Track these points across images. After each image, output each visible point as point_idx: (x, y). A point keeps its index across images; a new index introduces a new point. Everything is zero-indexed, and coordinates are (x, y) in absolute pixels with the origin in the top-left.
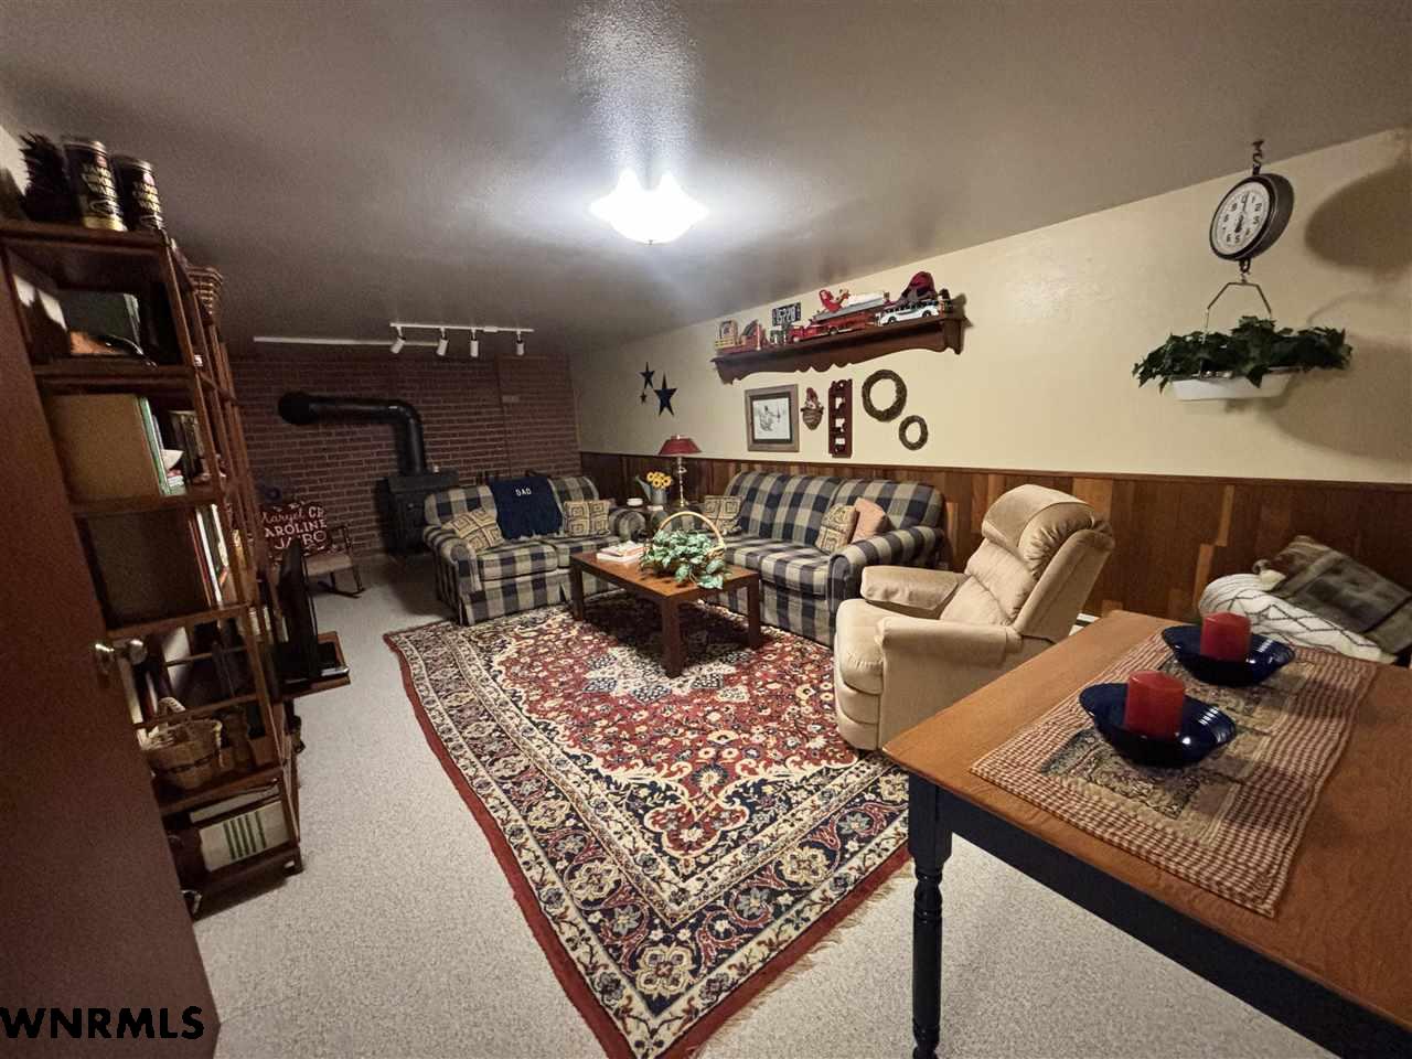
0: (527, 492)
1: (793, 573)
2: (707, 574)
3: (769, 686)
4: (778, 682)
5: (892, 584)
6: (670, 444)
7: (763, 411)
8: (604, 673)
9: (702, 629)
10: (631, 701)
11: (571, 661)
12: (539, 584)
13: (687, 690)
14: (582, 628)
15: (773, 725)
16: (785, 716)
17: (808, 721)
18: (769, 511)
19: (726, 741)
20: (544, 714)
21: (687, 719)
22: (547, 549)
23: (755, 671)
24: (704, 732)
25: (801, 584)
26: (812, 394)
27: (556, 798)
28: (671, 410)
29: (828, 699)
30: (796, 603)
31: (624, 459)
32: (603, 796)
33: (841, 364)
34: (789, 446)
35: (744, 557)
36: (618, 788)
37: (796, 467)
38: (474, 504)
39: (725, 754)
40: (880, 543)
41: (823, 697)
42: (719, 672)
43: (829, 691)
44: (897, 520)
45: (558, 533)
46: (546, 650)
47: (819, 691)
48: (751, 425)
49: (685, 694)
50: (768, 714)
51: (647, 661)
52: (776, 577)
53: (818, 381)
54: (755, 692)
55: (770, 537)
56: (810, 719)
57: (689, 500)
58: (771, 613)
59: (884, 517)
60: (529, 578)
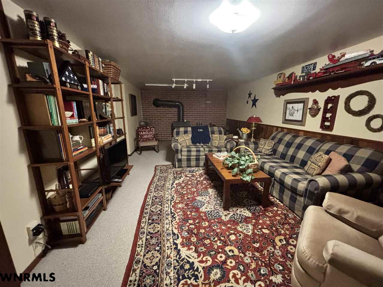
0: (201, 130)
1: (288, 180)
2: (246, 174)
3: (263, 230)
4: (269, 230)
5: (345, 207)
6: (251, 118)
7: (291, 108)
8: (203, 198)
9: (246, 191)
10: (205, 216)
11: (195, 190)
12: (198, 160)
13: (228, 218)
14: (205, 177)
15: (257, 254)
16: (265, 252)
17: (277, 261)
18: (286, 148)
19: (232, 254)
20: (176, 209)
21: (221, 234)
22: (202, 149)
23: (260, 219)
24: (225, 244)
25: (291, 186)
26: (315, 102)
27: (158, 251)
28: (256, 107)
29: (291, 251)
30: (287, 194)
31: (239, 122)
32: (172, 260)
33: (334, 88)
34: (300, 123)
35: (268, 167)
36: (180, 258)
37: (302, 132)
38: (186, 132)
39: (229, 261)
40: (342, 179)
41: (289, 248)
42: (244, 214)
43: (293, 245)
44: (356, 167)
45: (208, 144)
46: (191, 183)
47: (288, 244)
48: (285, 113)
49: (226, 220)
50: (257, 246)
51: (219, 199)
52: (280, 179)
53: (321, 97)
54: (256, 231)
55: (284, 159)
56: (278, 260)
57: (255, 139)
58: (276, 192)
59: (347, 165)
60: (195, 157)
